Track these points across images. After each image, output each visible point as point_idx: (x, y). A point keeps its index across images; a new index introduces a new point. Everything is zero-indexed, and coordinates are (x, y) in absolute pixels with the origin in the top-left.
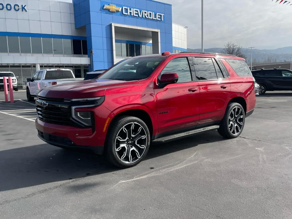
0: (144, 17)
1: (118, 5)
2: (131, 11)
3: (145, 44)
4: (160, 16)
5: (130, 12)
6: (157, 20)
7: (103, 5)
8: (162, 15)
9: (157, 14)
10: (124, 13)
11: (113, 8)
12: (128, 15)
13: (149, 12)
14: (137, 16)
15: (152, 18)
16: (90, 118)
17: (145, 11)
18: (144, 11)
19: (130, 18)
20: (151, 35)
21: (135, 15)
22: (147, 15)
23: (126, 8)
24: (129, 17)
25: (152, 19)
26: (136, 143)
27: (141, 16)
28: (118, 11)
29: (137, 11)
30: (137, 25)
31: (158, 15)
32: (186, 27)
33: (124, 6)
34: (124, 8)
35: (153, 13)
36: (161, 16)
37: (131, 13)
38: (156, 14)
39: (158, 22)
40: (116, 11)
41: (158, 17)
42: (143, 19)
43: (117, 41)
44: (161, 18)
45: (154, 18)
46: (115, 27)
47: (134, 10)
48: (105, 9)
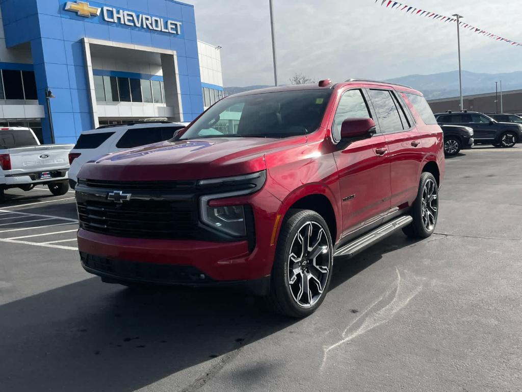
0: (145, 26)
1: (93, 4)
2: (119, 16)
3: (149, 77)
4: (174, 27)
5: (117, 17)
6: (169, 33)
7: (64, 3)
8: (179, 24)
9: (169, 22)
10: (106, 18)
11: (85, 8)
12: (114, 22)
13: (154, 18)
14: (132, 24)
15: (159, 29)
16: (242, 220)
17: (148, 17)
18: (144, 16)
19: (119, 29)
20: (159, 60)
21: (127, 23)
22: (151, 24)
23: (111, 9)
24: (117, 26)
25: (161, 31)
26: (314, 264)
27: (139, 25)
28: (94, 15)
29: (131, 16)
30: (132, 42)
31: (171, 24)
32: (219, 47)
33: (106, 5)
34: (105, 8)
35: (162, 20)
36: (176, 25)
37: (119, 19)
38: (167, 22)
39: (172, 38)
40: (91, 15)
41: (172, 28)
42: (143, 30)
43: (95, 73)
44: (176, 29)
45: (163, 30)
46: (91, 45)
47: (126, 12)
48: (68, 11)
